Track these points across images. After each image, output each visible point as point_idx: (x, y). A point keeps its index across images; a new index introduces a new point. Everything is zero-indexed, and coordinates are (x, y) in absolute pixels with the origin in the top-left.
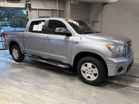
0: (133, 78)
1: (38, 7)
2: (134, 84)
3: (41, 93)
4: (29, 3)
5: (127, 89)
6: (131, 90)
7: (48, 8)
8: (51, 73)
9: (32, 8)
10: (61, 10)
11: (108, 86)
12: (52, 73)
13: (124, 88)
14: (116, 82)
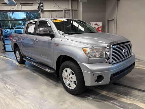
0: (130, 90)
1: (51, 9)
2: (126, 98)
3: (15, 98)
4: (42, 5)
5: (111, 104)
6: (117, 105)
7: (61, 8)
8: (41, 77)
9: (44, 10)
10: (74, 10)
11: (91, 97)
12: (43, 77)
13: (109, 102)
14: (104, 93)
